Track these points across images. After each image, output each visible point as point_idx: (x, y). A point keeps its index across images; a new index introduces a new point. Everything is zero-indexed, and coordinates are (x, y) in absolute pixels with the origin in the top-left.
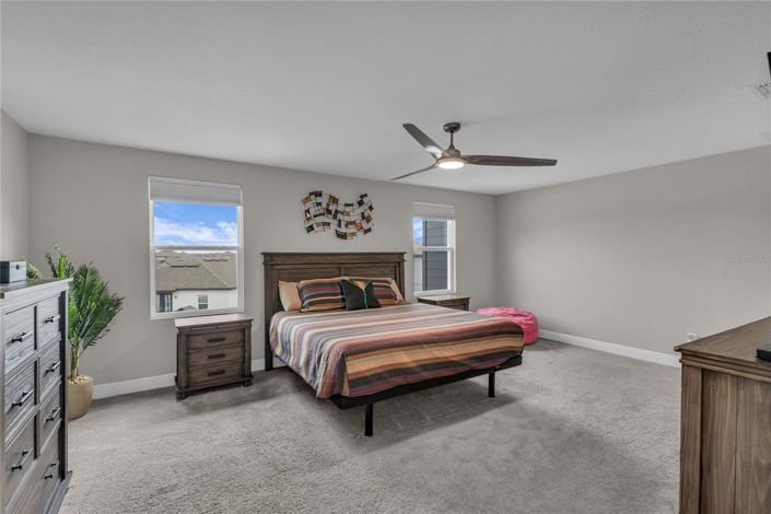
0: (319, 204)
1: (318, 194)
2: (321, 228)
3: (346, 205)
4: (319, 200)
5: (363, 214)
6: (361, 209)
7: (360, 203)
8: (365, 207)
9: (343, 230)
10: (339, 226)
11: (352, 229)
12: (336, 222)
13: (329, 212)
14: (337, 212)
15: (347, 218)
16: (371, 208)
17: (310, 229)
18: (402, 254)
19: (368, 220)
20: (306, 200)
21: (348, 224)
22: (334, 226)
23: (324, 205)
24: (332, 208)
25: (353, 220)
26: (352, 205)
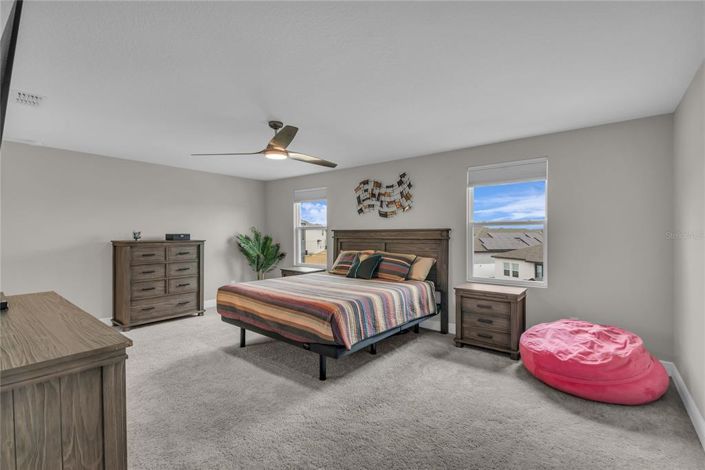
0: (366, 191)
1: (366, 182)
2: (367, 210)
3: (387, 187)
4: (366, 187)
5: (401, 193)
6: (401, 189)
7: (400, 183)
8: (405, 186)
9: (385, 209)
10: (381, 206)
11: (393, 208)
12: (379, 203)
13: (373, 195)
14: (379, 194)
15: (388, 199)
16: (410, 186)
17: (361, 211)
18: (448, 231)
19: (408, 197)
20: (357, 190)
21: (390, 203)
22: (377, 208)
23: (370, 191)
24: (376, 192)
25: (392, 199)
26: (392, 186)
